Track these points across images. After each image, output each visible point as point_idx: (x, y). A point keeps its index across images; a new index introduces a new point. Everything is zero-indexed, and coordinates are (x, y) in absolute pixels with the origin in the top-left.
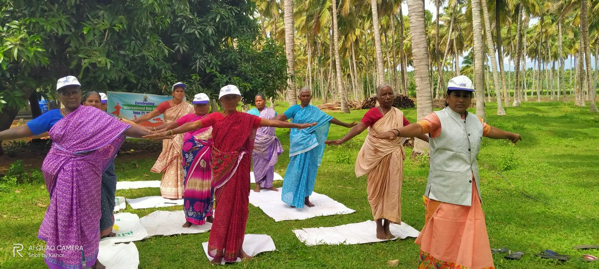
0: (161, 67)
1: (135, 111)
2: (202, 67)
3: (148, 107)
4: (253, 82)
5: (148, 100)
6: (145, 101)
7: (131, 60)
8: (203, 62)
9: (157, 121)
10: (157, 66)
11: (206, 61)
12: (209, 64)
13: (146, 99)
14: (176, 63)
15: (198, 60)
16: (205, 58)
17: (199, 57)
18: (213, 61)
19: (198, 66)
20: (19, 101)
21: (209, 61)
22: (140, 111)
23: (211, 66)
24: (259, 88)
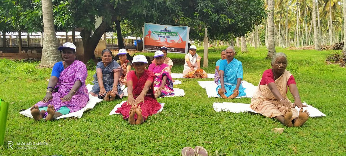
0: (175, 9)
1: (159, 35)
2: (202, 8)
3: (167, 33)
4: (236, 18)
5: (167, 29)
6: (166, 29)
7: (158, 4)
8: (203, 5)
9: (172, 42)
10: (173, 8)
11: (205, 5)
12: (206, 6)
13: (166, 28)
14: (188, 7)
15: (199, 4)
16: (204, 2)
17: (200, 2)
18: (209, 5)
19: (199, 7)
20: (88, 24)
21: (207, 5)
22: (163, 36)
23: (207, 8)
24: (239, 22)
